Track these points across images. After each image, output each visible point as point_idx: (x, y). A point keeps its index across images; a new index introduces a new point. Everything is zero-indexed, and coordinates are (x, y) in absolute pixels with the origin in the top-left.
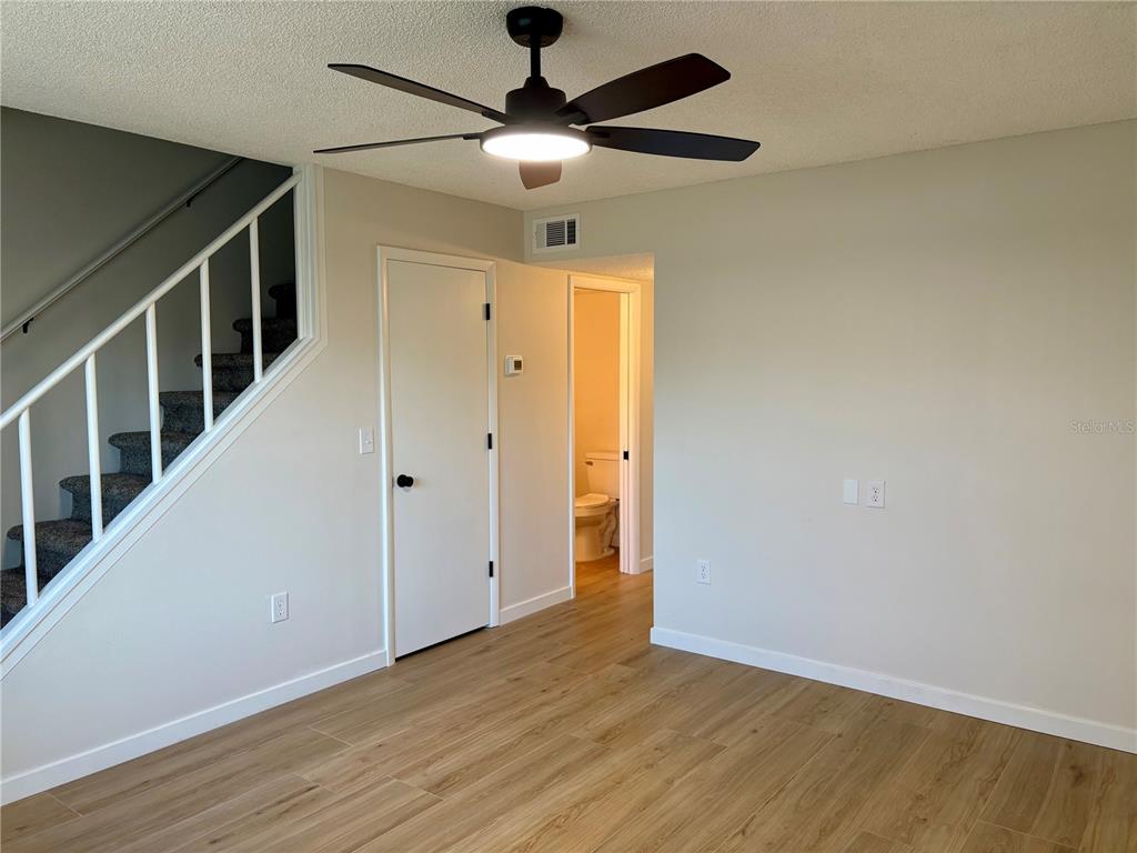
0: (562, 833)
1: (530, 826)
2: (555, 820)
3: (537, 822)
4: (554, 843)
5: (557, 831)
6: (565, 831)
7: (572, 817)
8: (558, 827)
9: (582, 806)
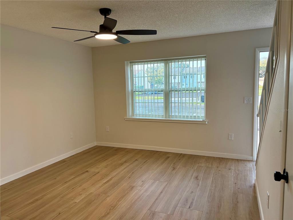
0: (111, 205)
1: (120, 206)
2: (114, 208)
3: (118, 207)
4: (112, 202)
5: (112, 206)
6: (110, 206)
7: (109, 210)
8: (112, 207)
9: (106, 214)
